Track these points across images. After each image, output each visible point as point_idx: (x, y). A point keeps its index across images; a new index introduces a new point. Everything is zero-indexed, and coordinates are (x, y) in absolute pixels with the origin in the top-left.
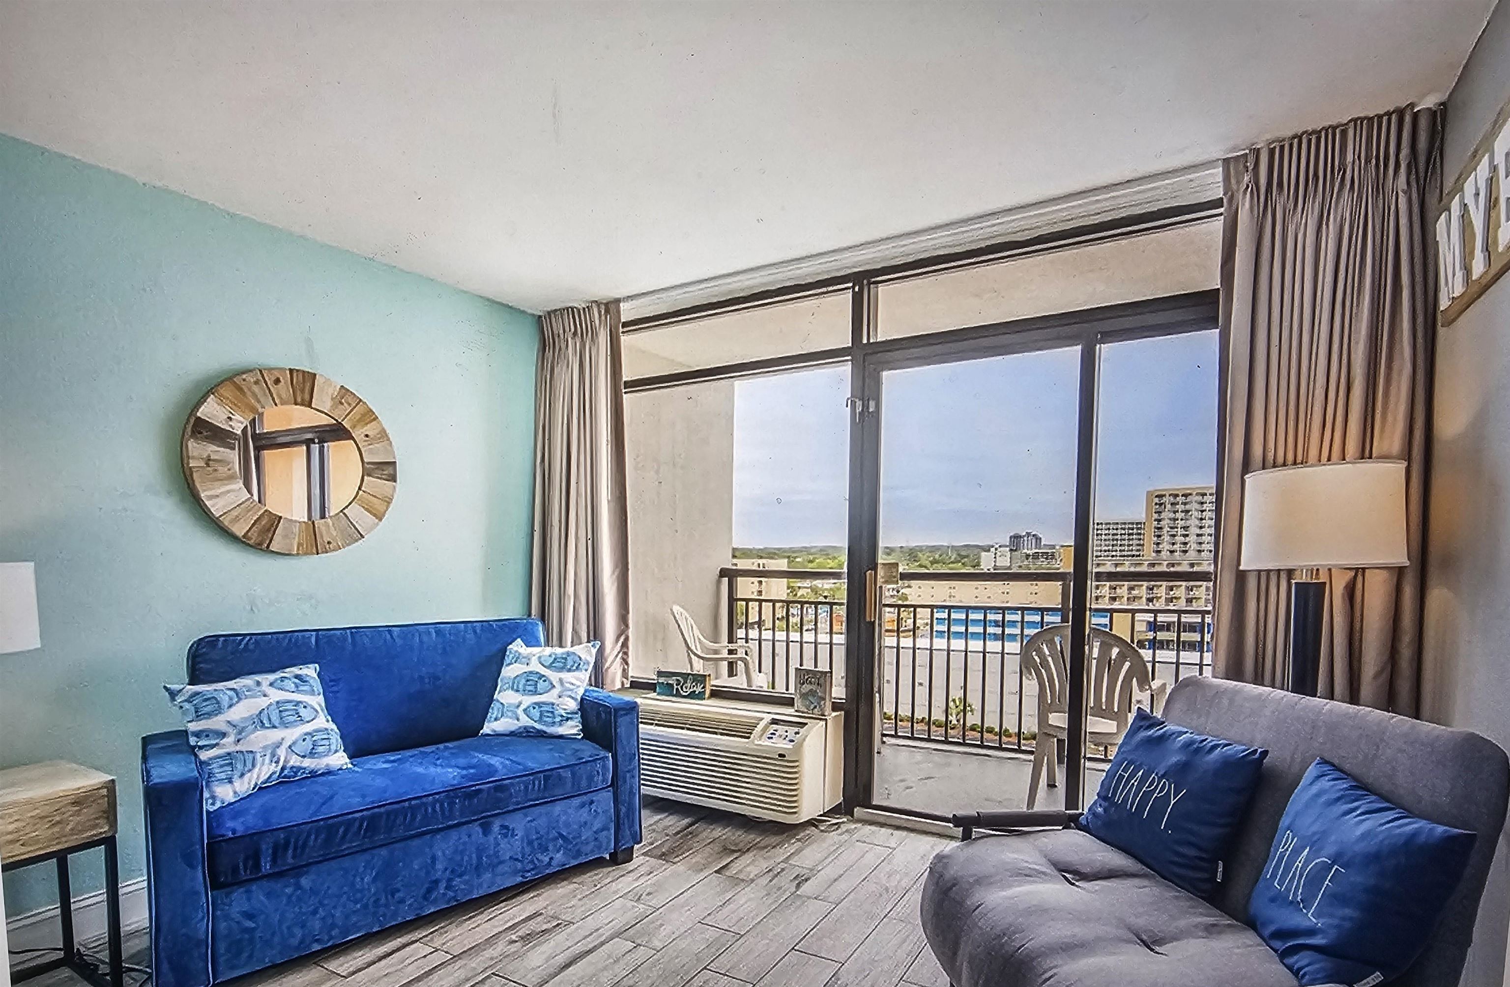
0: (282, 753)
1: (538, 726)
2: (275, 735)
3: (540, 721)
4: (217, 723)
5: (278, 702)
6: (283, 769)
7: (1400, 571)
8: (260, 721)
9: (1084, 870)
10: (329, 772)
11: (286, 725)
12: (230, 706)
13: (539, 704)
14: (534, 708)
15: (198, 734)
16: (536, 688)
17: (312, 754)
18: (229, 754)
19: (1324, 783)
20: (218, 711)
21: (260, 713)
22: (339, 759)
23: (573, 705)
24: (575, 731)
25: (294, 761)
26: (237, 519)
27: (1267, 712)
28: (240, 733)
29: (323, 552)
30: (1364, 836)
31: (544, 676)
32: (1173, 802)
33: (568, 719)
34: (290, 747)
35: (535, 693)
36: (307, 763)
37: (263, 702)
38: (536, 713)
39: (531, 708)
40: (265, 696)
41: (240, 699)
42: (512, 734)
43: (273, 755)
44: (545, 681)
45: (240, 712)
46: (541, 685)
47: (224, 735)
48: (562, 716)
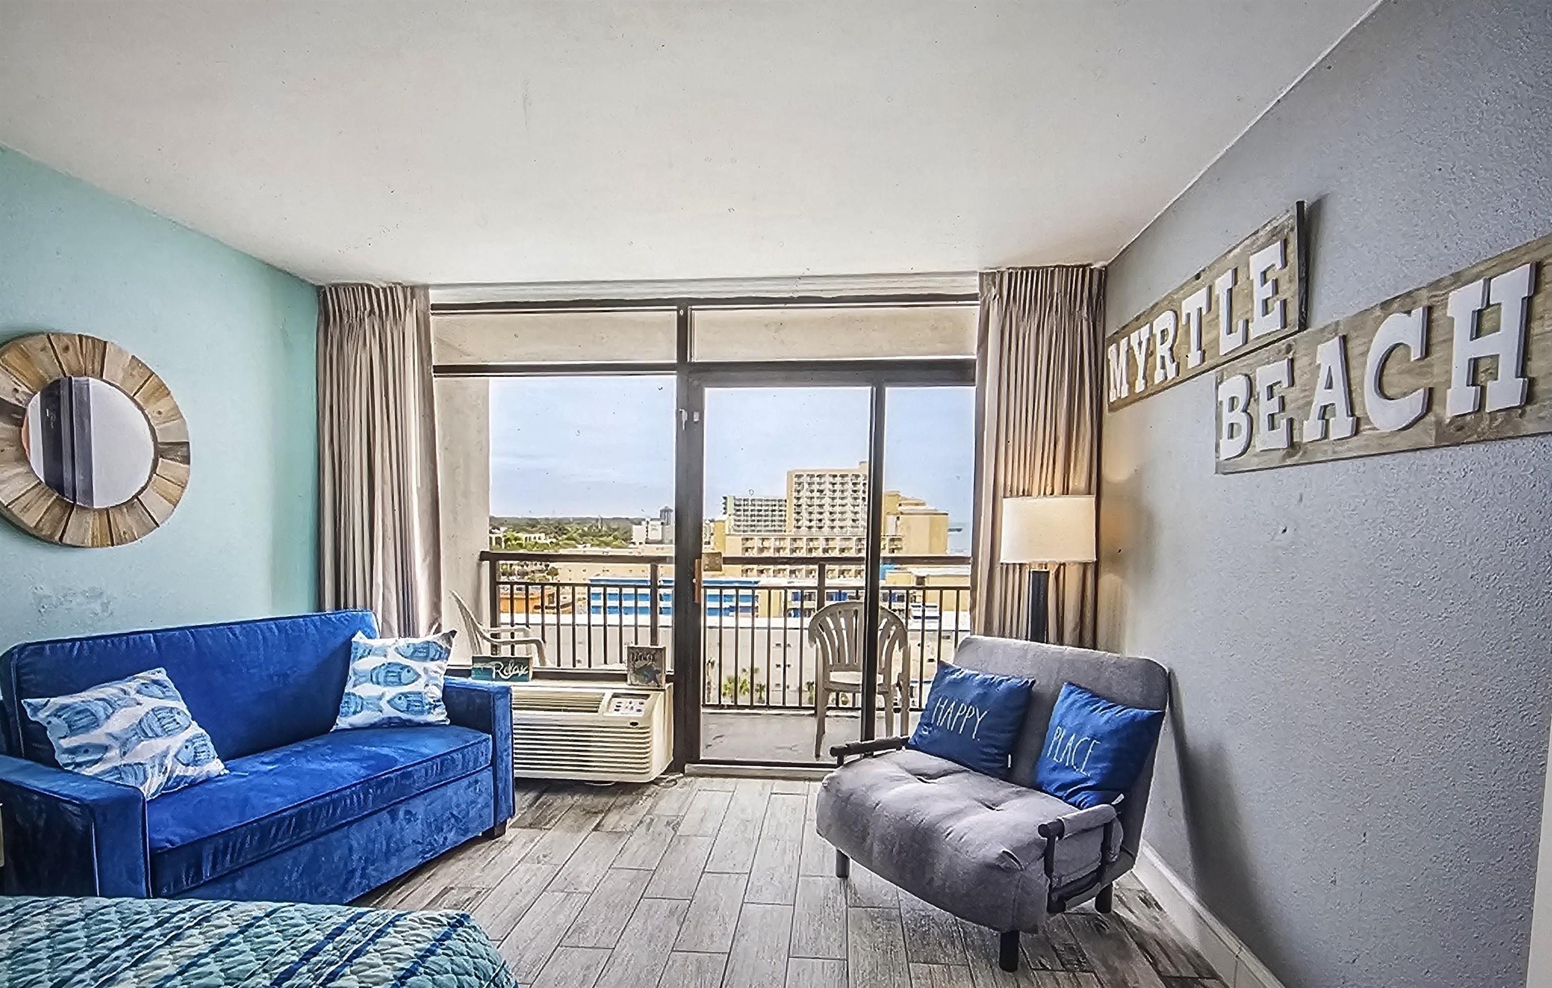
0: (168, 762)
1: (404, 716)
2: (160, 744)
3: (408, 710)
4: (96, 736)
5: (153, 710)
6: (169, 779)
7: (1085, 565)
8: (141, 731)
9: (930, 772)
10: (208, 780)
11: (168, 733)
12: (108, 717)
13: (405, 695)
14: (400, 699)
15: (73, 751)
16: (400, 679)
17: (195, 762)
18: (116, 768)
19: (1073, 697)
20: (95, 723)
21: (140, 722)
22: (216, 767)
23: (439, 694)
24: (443, 717)
25: (180, 770)
26: (26, 509)
27: (1029, 656)
28: (124, 744)
29: (118, 544)
30: (1107, 722)
31: (407, 666)
32: (979, 720)
33: (436, 706)
34: (175, 756)
35: (400, 683)
36: (191, 772)
37: (141, 711)
38: (403, 703)
39: (397, 700)
40: (138, 704)
41: (114, 709)
42: (373, 726)
43: (161, 765)
44: (409, 671)
45: (118, 723)
46: (404, 674)
47: (106, 748)
48: (431, 704)
